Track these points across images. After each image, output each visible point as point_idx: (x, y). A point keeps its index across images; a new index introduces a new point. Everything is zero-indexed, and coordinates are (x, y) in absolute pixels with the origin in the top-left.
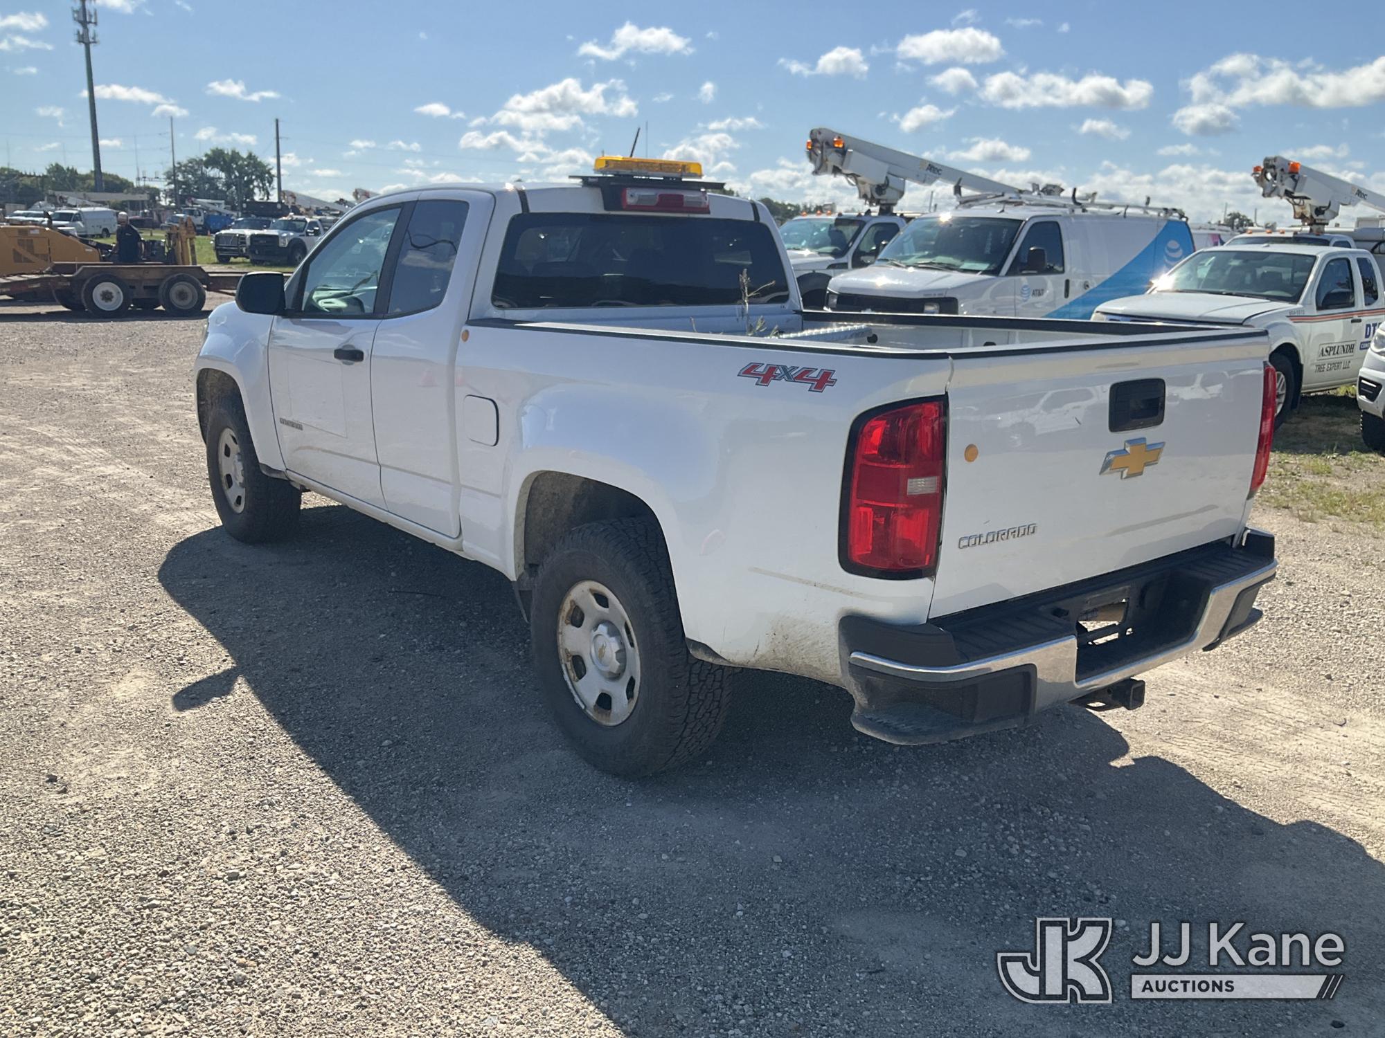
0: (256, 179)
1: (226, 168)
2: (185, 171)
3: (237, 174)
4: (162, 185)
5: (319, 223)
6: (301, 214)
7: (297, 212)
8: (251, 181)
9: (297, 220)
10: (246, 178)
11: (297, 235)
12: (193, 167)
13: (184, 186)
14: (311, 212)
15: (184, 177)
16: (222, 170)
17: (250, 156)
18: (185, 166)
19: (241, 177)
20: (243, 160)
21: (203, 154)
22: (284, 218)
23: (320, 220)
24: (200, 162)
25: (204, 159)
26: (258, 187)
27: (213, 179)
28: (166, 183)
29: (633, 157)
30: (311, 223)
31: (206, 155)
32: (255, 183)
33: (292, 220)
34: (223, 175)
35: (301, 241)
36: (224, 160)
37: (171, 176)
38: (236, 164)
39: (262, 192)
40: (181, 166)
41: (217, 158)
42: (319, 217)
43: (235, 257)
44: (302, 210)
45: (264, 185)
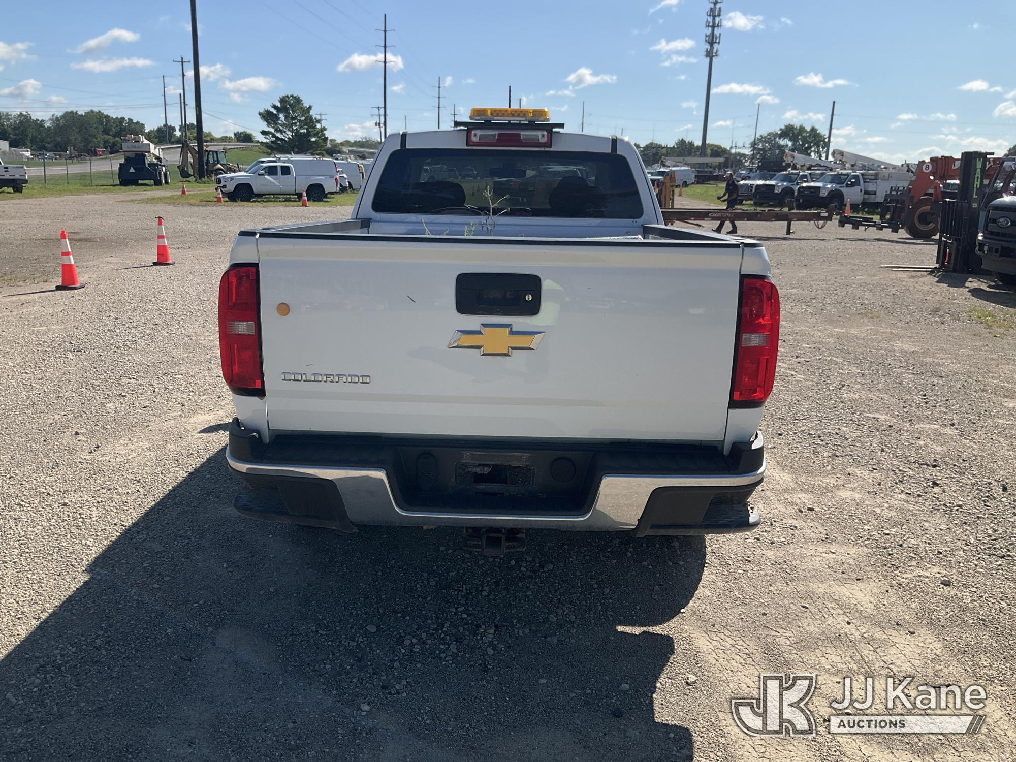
0: (814, 145)
1: (794, 139)
2: (764, 141)
3: (801, 143)
4: (748, 152)
5: (809, 176)
6: (797, 170)
7: (794, 168)
8: (810, 147)
9: (792, 174)
10: (806, 145)
11: (838, 187)
12: (770, 139)
13: (762, 152)
14: (805, 168)
15: (763, 146)
16: (790, 140)
17: (813, 129)
18: (765, 137)
19: (803, 145)
20: (807, 132)
21: (778, 129)
22: (785, 173)
23: (810, 174)
24: (776, 135)
25: (779, 132)
26: (814, 151)
27: (783, 146)
28: (750, 150)
29: (511, 107)
30: (803, 175)
31: (781, 129)
32: (813, 149)
33: (789, 174)
34: (790, 144)
35: (841, 191)
36: (793, 133)
37: (754, 145)
38: (801, 136)
39: (817, 155)
40: (762, 138)
41: (789, 132)
42: (809, 172)
43: (746, 200)
44: (798, 166)
45: (819, 150)
